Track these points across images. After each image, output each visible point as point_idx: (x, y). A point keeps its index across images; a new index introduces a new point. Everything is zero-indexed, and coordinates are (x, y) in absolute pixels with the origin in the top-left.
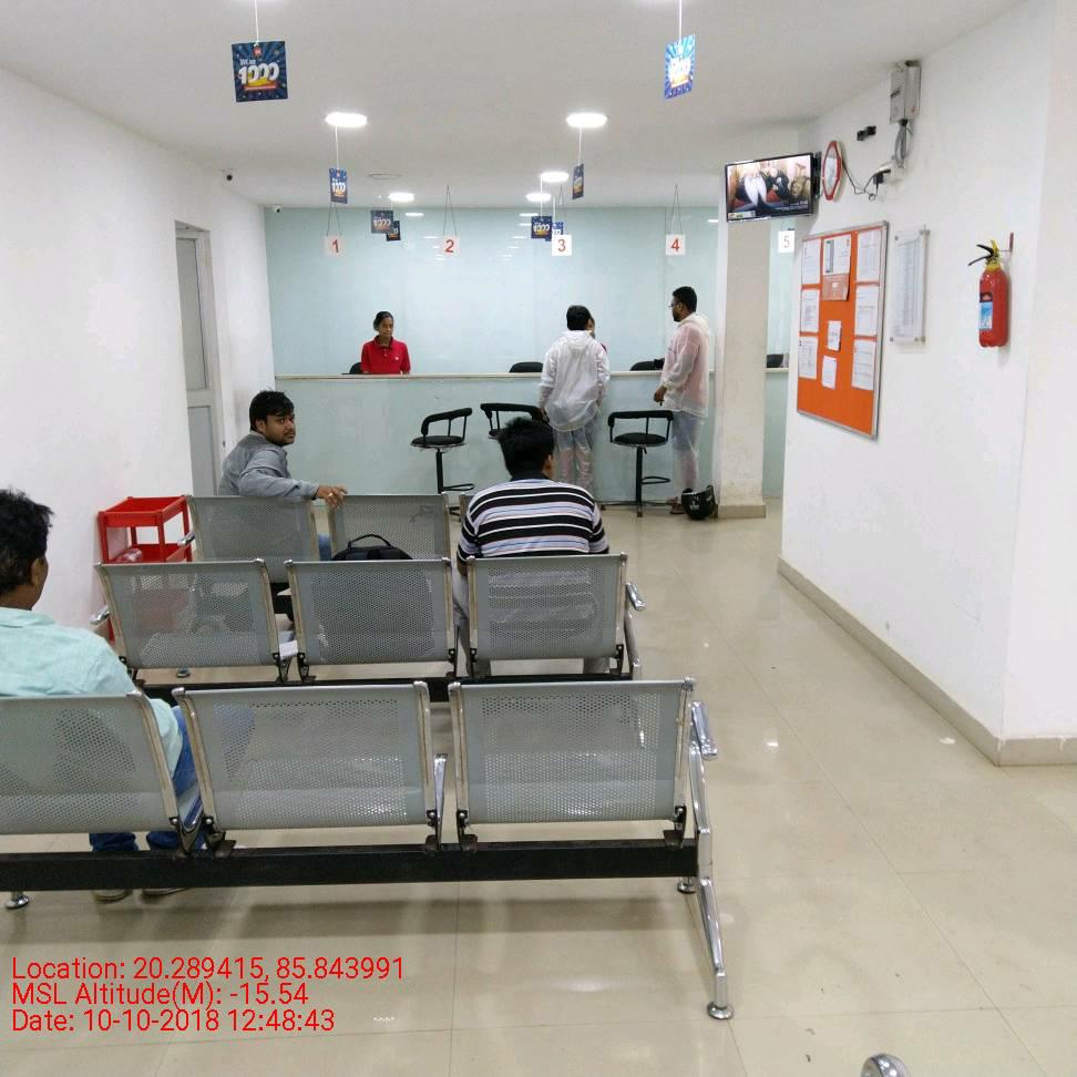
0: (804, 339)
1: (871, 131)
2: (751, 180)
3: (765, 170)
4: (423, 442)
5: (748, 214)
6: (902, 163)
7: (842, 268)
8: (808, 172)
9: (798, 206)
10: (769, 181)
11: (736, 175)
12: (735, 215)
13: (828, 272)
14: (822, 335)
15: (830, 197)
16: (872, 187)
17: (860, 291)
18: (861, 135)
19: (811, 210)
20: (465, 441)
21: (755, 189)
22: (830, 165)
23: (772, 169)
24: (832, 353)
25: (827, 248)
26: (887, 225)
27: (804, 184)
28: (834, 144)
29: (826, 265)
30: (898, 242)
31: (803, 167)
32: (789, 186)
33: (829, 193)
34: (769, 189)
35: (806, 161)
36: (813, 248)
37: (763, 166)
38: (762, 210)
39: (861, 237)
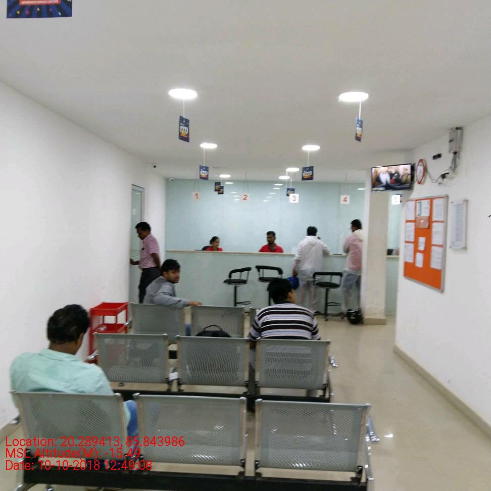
0: (407, 244)
1: (439, 156)
2: (383, 174)
3: (390, 170)
4: (229, 282)
5: (382, 189)
6: (455, 170)
7: (425, 214)
8: (409, 171)
9: (404, 186)
10: (391, 175)
11: (376, 172)
12: (376, 189)
13: (419, 215)
14: (416, 243)
15: (419, 183)
16: (440, 180)
17: (434, 225)
18: (435, 157)
19: (410, 188)
20: (248, 282)
21: (385, 178)
22: (419, 170)
23: (393, 170)
24: (420, 252)
25: (418, 205)
26: (447, 197)
27: (407, 176)
28: (421, 160)
29: (418, 212)
30: (453, 204)
31: (407, 170)
32: (400, 177)
33: (419, 181)
34: (391, 178)
35: (408, 167)
36: (411, 204)
37: (389, 169)
38: (388, 187)
39: (435, 201)
